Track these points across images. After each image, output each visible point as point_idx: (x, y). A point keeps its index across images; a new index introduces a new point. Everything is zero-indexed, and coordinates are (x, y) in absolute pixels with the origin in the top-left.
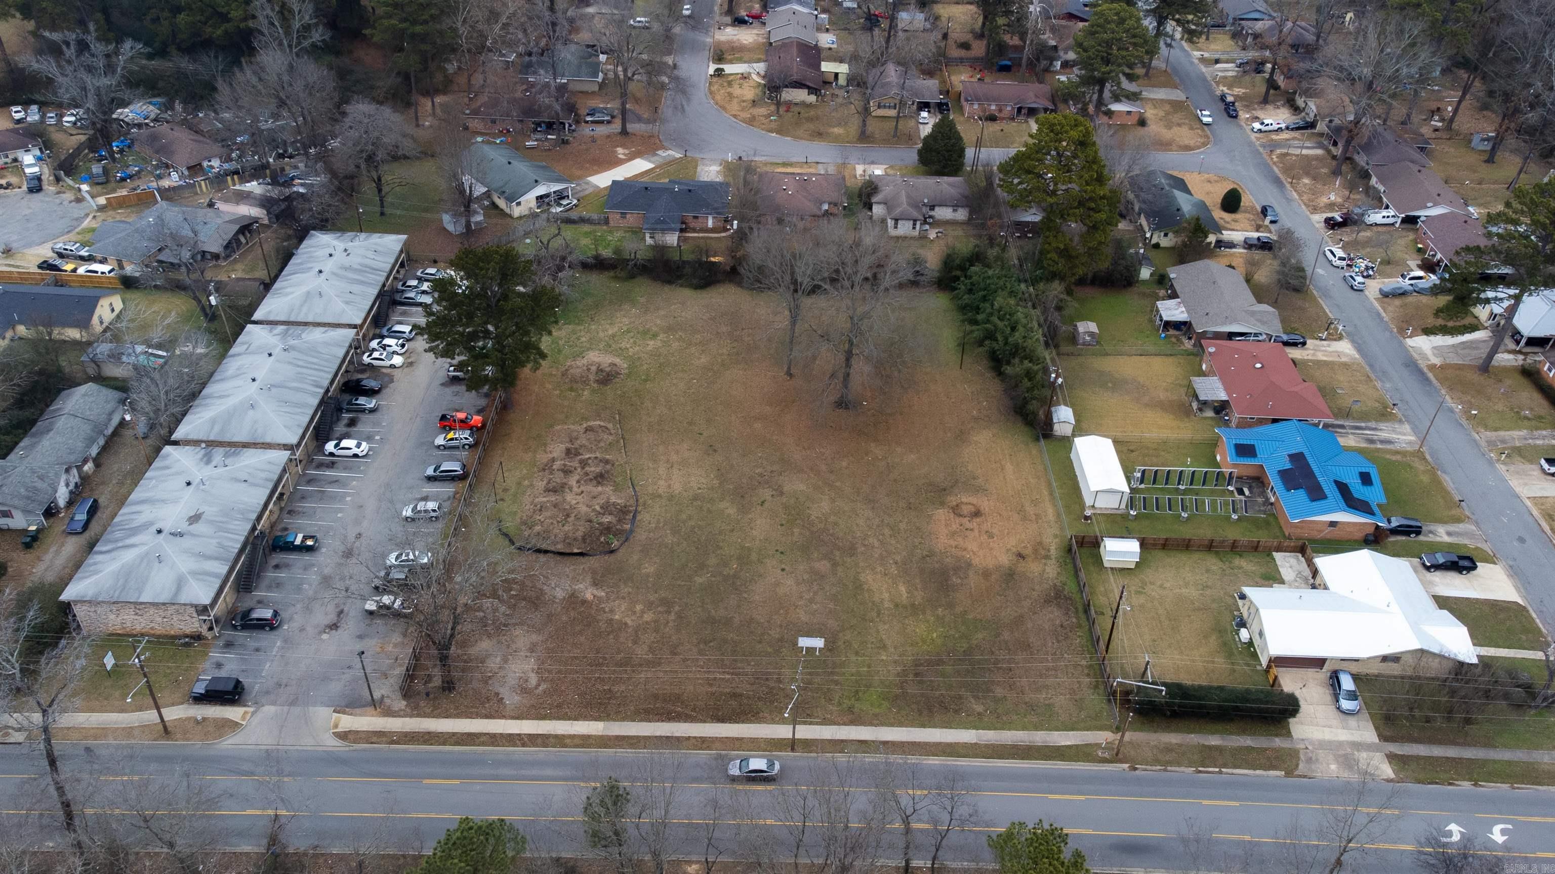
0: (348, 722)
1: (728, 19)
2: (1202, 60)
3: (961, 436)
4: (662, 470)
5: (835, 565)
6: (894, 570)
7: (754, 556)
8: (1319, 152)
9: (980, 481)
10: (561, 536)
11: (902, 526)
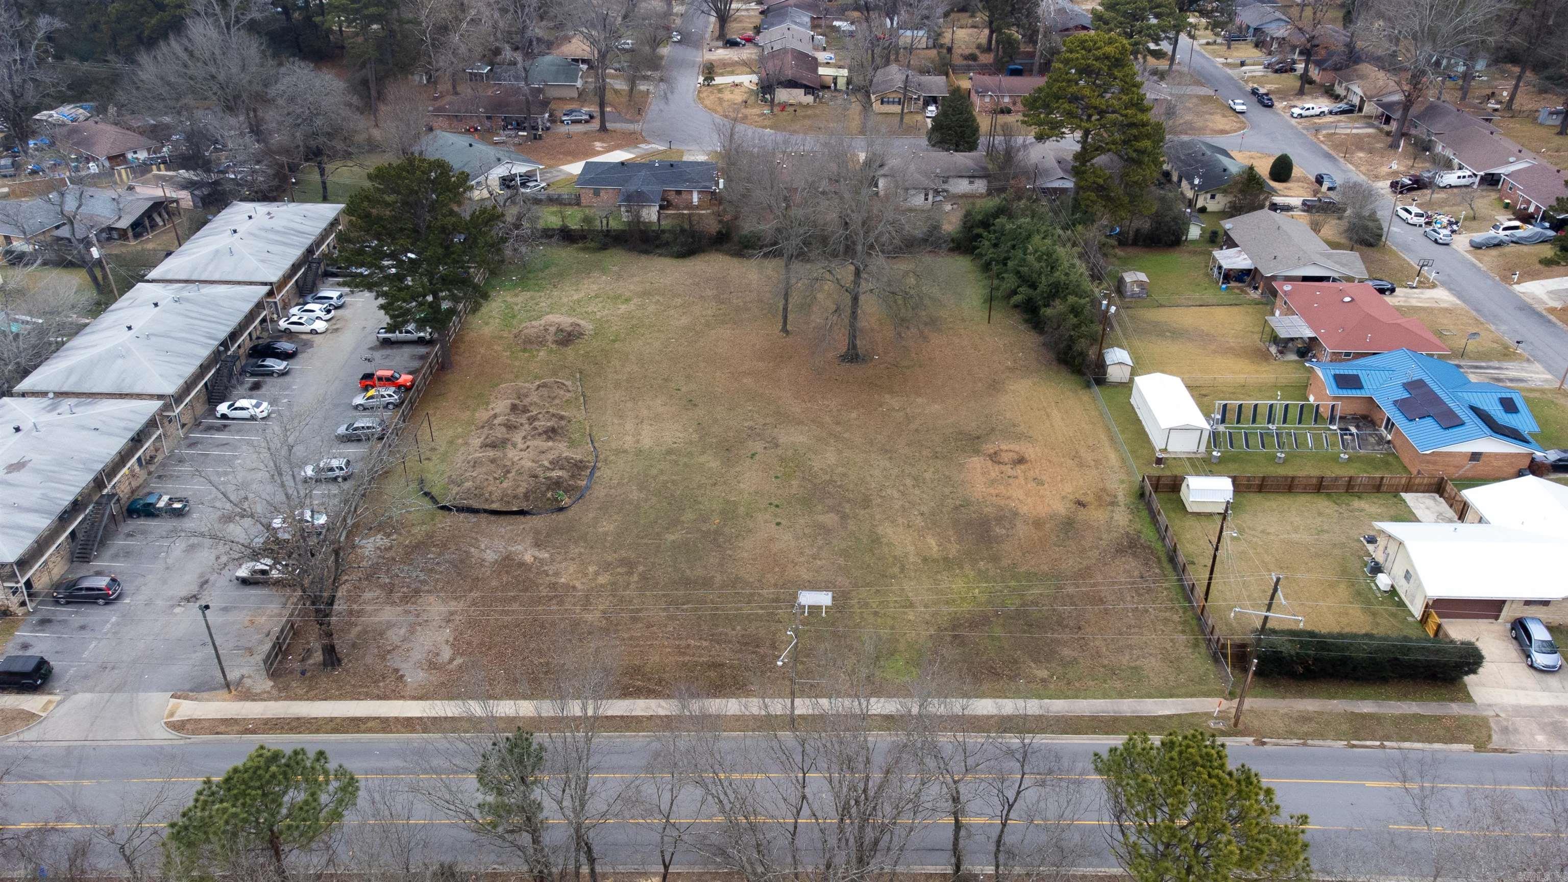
0: (188, 709)
1: (720, 43)
2: (1227, 65)
3: (995, 386)
4: (629, 426)
5: (844, 517)
6: (919, 522)
7: (742, 510)
8: (1371, 131)
9: (1022, 428)
10: (497, 494)
11: (927, 475)
